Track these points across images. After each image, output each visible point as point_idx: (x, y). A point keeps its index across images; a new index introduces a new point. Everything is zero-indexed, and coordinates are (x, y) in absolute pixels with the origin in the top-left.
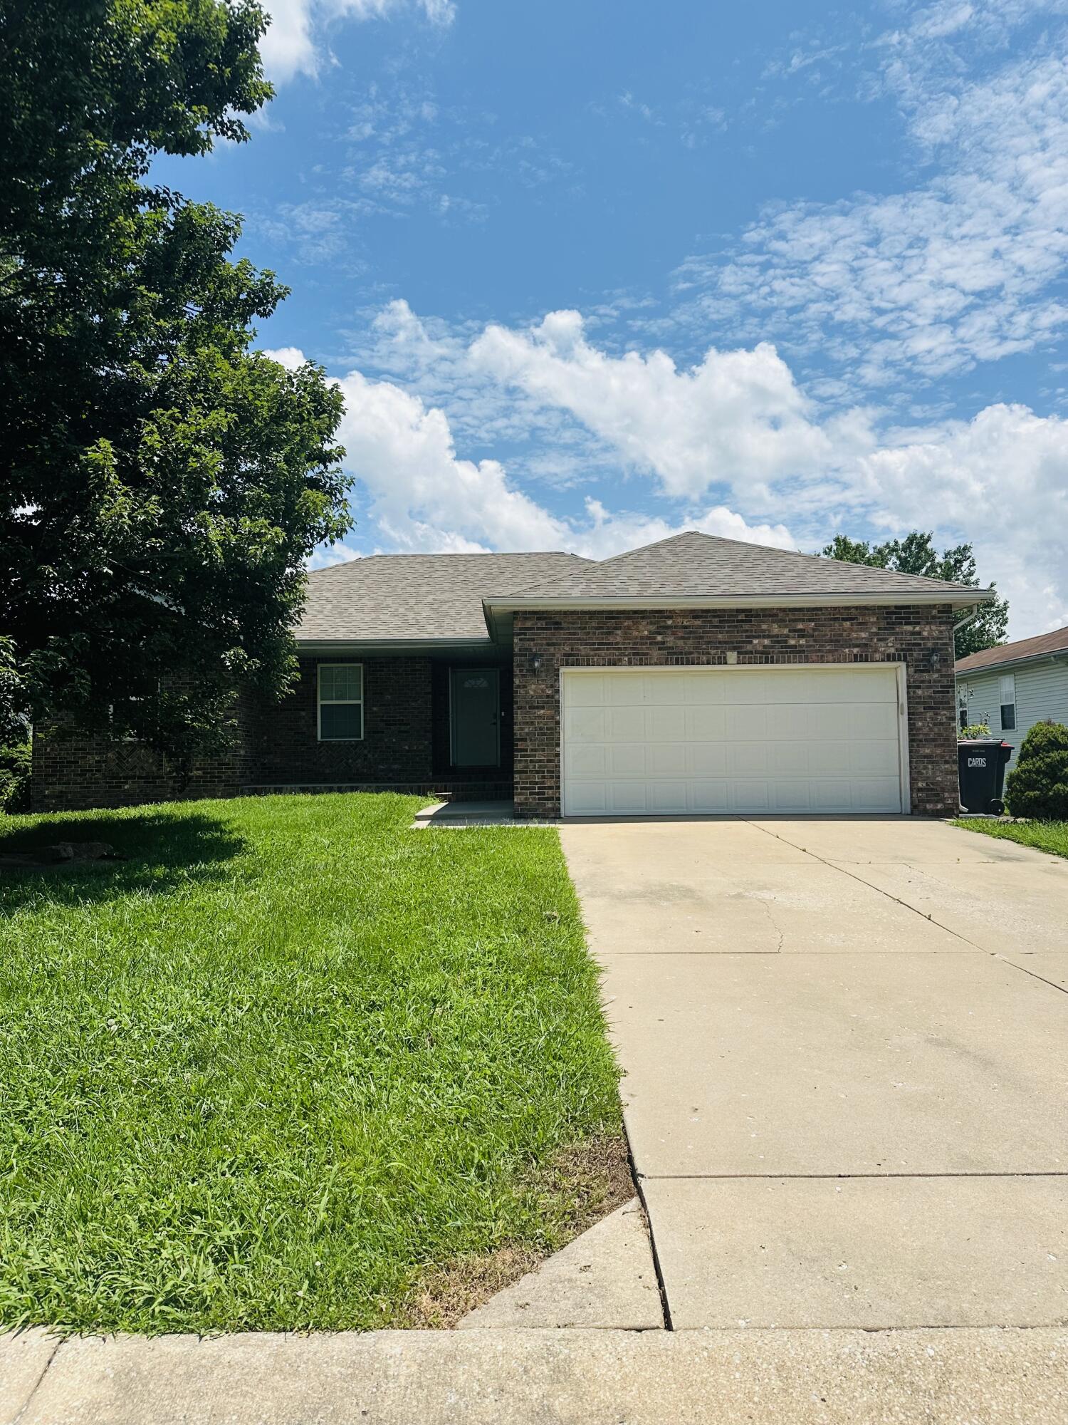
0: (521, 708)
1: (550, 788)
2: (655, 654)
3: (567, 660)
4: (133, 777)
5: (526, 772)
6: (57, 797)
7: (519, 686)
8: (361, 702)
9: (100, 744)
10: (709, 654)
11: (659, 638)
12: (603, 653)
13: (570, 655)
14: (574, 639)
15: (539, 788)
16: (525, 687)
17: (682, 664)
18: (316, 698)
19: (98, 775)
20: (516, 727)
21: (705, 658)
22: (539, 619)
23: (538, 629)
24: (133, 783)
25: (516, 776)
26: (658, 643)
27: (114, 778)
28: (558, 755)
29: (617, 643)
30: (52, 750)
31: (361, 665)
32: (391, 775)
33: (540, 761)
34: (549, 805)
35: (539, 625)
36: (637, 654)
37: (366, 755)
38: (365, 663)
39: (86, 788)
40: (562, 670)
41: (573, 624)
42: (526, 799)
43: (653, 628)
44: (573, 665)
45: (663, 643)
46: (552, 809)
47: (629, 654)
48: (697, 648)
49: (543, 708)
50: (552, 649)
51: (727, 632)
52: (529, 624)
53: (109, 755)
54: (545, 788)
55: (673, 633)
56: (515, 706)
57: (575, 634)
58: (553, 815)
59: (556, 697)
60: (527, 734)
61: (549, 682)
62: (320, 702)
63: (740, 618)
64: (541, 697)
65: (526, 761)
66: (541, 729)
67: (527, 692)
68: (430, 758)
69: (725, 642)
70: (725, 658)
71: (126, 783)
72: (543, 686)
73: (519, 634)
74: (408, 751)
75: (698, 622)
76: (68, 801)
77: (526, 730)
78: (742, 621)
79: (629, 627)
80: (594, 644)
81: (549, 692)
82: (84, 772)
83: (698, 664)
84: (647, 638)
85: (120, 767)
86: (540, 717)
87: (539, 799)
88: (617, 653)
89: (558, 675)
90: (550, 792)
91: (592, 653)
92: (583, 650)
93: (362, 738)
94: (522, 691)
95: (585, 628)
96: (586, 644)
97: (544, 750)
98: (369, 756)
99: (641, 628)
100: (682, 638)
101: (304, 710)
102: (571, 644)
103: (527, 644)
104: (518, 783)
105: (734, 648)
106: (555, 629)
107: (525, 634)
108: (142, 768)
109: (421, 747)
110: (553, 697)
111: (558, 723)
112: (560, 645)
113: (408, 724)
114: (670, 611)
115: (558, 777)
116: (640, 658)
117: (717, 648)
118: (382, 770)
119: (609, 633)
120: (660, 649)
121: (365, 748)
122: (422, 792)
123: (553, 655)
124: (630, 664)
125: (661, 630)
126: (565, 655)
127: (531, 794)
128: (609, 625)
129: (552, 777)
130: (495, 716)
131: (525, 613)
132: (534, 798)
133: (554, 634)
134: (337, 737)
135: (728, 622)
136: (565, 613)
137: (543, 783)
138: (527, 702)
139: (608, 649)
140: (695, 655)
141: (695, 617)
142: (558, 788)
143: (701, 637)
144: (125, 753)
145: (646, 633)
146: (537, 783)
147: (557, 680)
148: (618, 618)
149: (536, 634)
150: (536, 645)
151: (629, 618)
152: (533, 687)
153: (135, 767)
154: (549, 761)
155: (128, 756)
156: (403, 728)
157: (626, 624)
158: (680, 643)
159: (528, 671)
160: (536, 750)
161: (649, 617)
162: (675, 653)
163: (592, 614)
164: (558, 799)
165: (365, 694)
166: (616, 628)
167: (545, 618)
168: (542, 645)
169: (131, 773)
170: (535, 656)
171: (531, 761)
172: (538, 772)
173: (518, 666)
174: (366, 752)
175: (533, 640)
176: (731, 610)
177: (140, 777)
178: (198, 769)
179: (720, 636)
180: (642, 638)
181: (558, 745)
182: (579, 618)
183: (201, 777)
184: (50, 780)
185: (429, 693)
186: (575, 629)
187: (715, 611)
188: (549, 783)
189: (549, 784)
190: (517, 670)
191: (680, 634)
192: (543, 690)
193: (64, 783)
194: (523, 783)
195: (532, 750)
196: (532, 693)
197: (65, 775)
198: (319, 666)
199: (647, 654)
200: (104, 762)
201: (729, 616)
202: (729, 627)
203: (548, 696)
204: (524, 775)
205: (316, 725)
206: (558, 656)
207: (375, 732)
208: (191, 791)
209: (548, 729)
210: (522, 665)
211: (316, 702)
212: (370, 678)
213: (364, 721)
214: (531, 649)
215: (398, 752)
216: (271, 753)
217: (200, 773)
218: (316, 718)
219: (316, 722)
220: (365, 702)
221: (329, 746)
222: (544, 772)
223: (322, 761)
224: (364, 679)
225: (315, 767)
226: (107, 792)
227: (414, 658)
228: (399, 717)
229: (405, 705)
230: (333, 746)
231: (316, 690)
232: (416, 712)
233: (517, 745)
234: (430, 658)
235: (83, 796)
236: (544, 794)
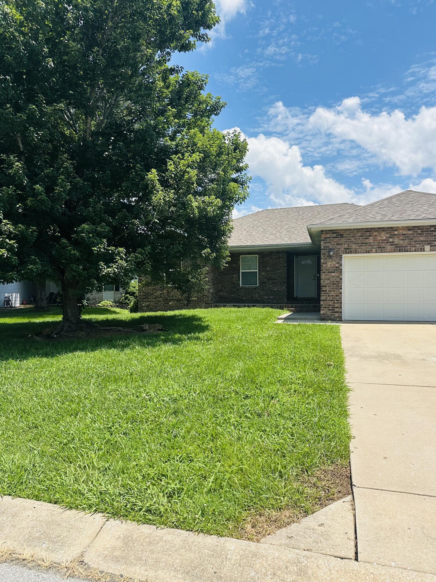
0: (324, 273)
1: (337, 307)
2: (389, 247)
3: (346, 251)
4: (173, 300)
5: (326, 300)
6: (147, 307)
7: (323, 263)
8: (257, 271)
9: (161, 287)
10: (416, 246)
11: (391, 240)
12: (363, 247)
13: (347, 249)
14: (350, 242)
15: (332, 307)
16: (326, 263)
17: (402, 252)
18: (239, 269)
19: (161, 299)
20: (321, 281)
21: (413, 249)
22: (333, 233)
23: (333, 237)
24: (173, 302)
25: (321, 302)
26: (390, 242)
27: (166, 300)
28: (341, 293)
29: (370, 243)
30: (145, 289)
31: (257, 255)
32: (269, 301)
33: (333, 296)
34: (337, 315)
35: (333, 236)
36: (380, 247)
37: (259, 292)
38: (259, 255)
39: (156, 303)
40: (344, 255)
41: (349, 235)
42: (326, 312)
43: (388, 235)
44: (348, 253)
45: (393, 242)
46: (338, 317)
47: (376, 248)
48: (410, 244)
49: (334, 272)
50: (339, 246)
51: (425, 236)
52: (328, 236)
53: (165, 291)
54: (335, 307)
55: (398, 237)
56: (321, 272)
57: (350, 239)
58: (338, 319)
59: (341, 268)
60: (327, 284)
61: (338, 261)
62: (241, 271)
63: (432, 229)
64: (333, 267)
65: (326, 296)
66: (333, 282)
67: (327, 266)
68: (286, 294)
69: (424, 241)
70: (424, 248)
71: (170, 302)
72: (335, 263)
73: (323, 240)
74: (277, 291)
75: (410, 232)
76: (150, 308)
77: (326, 282)
78: (433, 231)
79: (376, 236)
80: (359, 243)
81: (337, 265)
82: (156, 297)
83: (410, 251)
84: (385, 240)
85: (168, 296)
86: (333, 276)
87: (332, 312)
88: (370, 247)
89: (341, 258)
90: (337, 309)
91: (358, 248)
92: (354, 246)
93: (258, 285)
94: (325, 265)
95: (355, 237)
96: (355, 244)
97: (334, 291)
98: (261, 293)
99: (382, 235)
100: (402, 239)
101: (235, 274)
102: (348, 244)
103: (327, 245)
104: (322, 305)
105: (429, 244)
106: (341, 237)
107: (326, 240)
108: (176, 296)
109: (282, 289)
110: (339, 267)
111: (341, 279)
112: (343, 244)
113: (277, 280)
114: (396, 227)
115: (341, 303)
116: (381, 249)
117: (420, 244)
118: (266, 299)
119: (366, 238)
120: (391, 245)
121: (259, 289)
122: (282, 308)
123: (340, 249)
124: (376, 252)
125: (392, 236)
126: (345, 249)
127: (328, 310)
128: (366, 234)
129: (338, 303)
130: (315, 276)
131: (326, 231)
132: (330, 312)
133: (340, 240)
134: (248, 285)
135: (426, 231)
136: (345, 230)
137: (334, 305)
138: (327, 270)
139: (366, 246)
140: (409, 247)
141: (409, 230)
142: (341, 307)
143: (412, 239)
144: (170, 291)
145: (384, 238)
146: (331, 305)
147: (341, 260)
148: (371, 231)
149: (331, 240)
150: (331, 245)
151: (376, 231)
152: (330, 263)
153: (173, 296)
154: (337, 296)
155: (171, 292)
156: (274, 281)
157: (375, 234)
158: (401, 242)
159: (327, 256)
161: (386, 231)
162: (399, 247)
163: (358, 230)
164: (341, 312)
165: (259, 267)
166: (370, 236)
167: (336, 233)
168: (334, 245)
169: (172, 298)
170: (331, 250)
171: (329, 296)
172: (331, 300)
173: (323, 254)
174: (259, 291)
175: (330, 242)
176: (427, 226)
177: (175, 300)
178: (195, 297)
179: (421, 238)
180: (382, 240)
181: (341, 289)
182: (352, 232)
183: (197, 300)
184: (144, 300)
185: (285, 267)
186: (350, 237)
187: (419, 227)
189: (337, 306)
190: (322, 256)
191: (401, 238)
192: (334, 265)
193: (149, 302)
194: (325, 305)
195: (329, 291)
196: (329, 266)
197: (149, 299)
198: (241, 256)
199: (385, 247)
200: (163, 294)
201: (426, 229)
202: (426, 234)
203: (336, 267)
204: (325, 302)
205: (239, 280)
206: (341, 249)
207: (263, 283)
208: (193, 305)
209: (336, 282)
210: (325, 254)
211: (239, 271)
212: (261, 261)
213: (259, 278)
214: (329, 247)
215: (272, 291)
216: (223, 291)
217: (196, 298)
218: (239, 277)
219: (239, 278)
220: (259, 270)
221: (245, 288)
222: (334, 301)
223: (242, 294)
224: (259, 261)
225: (239, 297)
226: (164, 305)
227: (279, 252)
228: (273, 277)
229: (276, 272)
230: (247, 288)
231: (240, 266)
232: (280, 275)
233: (322, 289)
234: (286, 252)
235: (156, 307)
236: (334, 310)
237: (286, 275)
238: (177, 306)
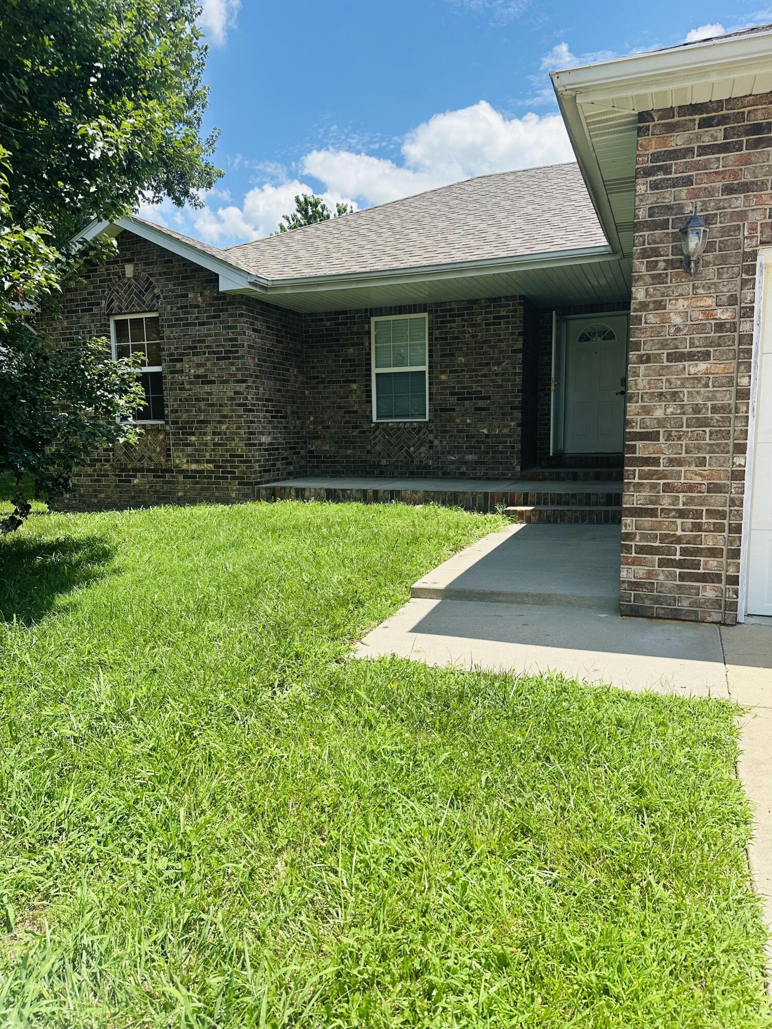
0: (648, 359)
1: (713, 552)
4: (141, 470)
5: (652, 513)
7: (644, 306)
8: (425, 368)
15: (684, 552)
16: (660, 305)
18: (370, 365)
19: (107, 467)
20: (632, 407)
22: (706, 123)
23: (704, 150)
24: (143, 476)
25: (627, 520)
27: (122, 470)
28: (739, 475)
31: (426, 315)
32: (464, 469)
33: (690, 488)
34: (709, 592)
35: (707, 140)
37: (431, 442)
38: (430, 312)
39: (96, 481)
42: (650, 574)
46: (717, 603)
49: (706, 356)
50: (738, 202)
52: (678, 141)
53: (118, 443)
54: (698, 552)
56: (633, 355)
58: (716, 617)
59: (744, 327)
60: (660, 422)
61: (726, 290)
62: (375, 371)
64: (701, 328)
65: (653, 487)
66: (697, 409)
67: (665, 320)
68: (518, 446)
71: (135, 476)
72: (710, 302)
73: (648, 172)
74: (487, 436)
76: (81, 496)
77: (659, 413)
81: (724, 315)
82: (93, 462)
85: (128, 457)
86: (696, 379)
87: (682, 577)
89: (751, 270)
90: (713, 563)
93: (427, 419)
94: (652, 318)
97: (702, 462)
98: (436, 442)
101: (354, 382)
103: (668, 197)
104: (629, 536)
106: (756, 144)
107: (667, 170)
108: (150, 458)
109: (505, 431)
110: (734, 327)
111: (744, 394)
112: (763, 187)
113: (488, 398)
115: (738, 529)
118: (452, 462)
121: (431, 432)
123: (742, 215)
127: (662, 563)
129: (719, 528)
130: (623, 382)
131: (668, 112)
132: (671, 576)
133: (747, 161)
134: (397, 416)
137: (696, 539)
138: (664, 345)
142: (735, 554)
146: (679, 540)
147: (748, 283)
149: (696, 166)
150: (694, 195)
152: (682, 304)
153: (143, 457)
154: (715, 488)
156: (481, 403)
159: (670, 264)
160: (679, 462)
164: (734, 580)
165: (430, 356)
167: (724, 120)
168: (710, 192)
169: (139, 465)
170: (690, 225)
171: (667, 488)
172: (682, 514)
173: (644, 254)
174: (431, 437)
175: (688, 181)
177: (149, 470)
178: (208, 462)
181: (741, 449)
183: (213, 472)
185: (517, 351)
188: (709, 541)
189: (710, 544)
190: (640, 266)
192: (708, 313)
194: (644, 537)
195: (671, 462)
196: (677, 320)
198: (374, 319)
203: (720, 327)
204: (646, 521)
205: (370, 402)
207: (442, 410)
208: (202, 489)
209: (715, 409)
210: (656, 252)
211: (370, 370)
212: (437, 333)
213: (430, 394)
214: (681, 207)
215: (473, 436)
216: (318, 438)
217: (210, 466)
218: (370, 391)
219: (370, 396)
220: (430, 367)
221: (387, 429)
222: (698, 514)
223: (378, 448)
224: (430, 334)
225: (369, 456)
226: (117, 486)
227: (498, 299)
228: (476, 387)
229: (485, 370)
230: (392, 429)
231: (369, 354)
232: (499, 380)
233: (633, 449)
234: (522, 297)
235: (95, 491)
236: (697, 565)
237: (519, 380)
238: (156, 492)
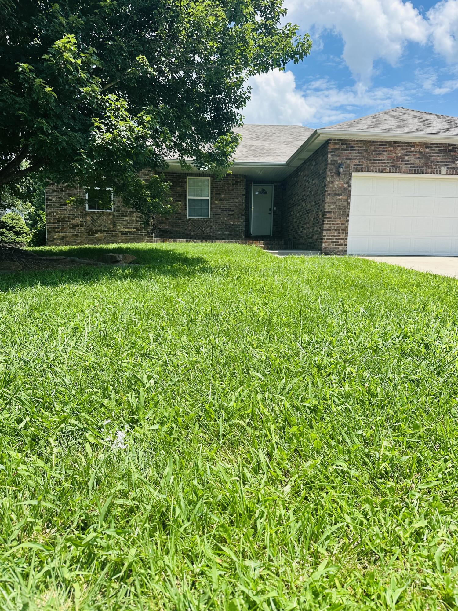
0: (329, 194)
1: (342, 239)
2: (404, 167)
3: (356, 168)
4: (101, 230)
5: (330, 230)
6: (61, 239)
7: (329, 182)
8: (209, 198)
9: (82, 212)
10: (432, 168)
11: (407, 158)
12: (376, 165)
13: (358, 165)
14: (361, 156)
15: (336, 239)
16: (332, 182)
17: (418, 173)
18: (186, 195)
19: (82, 229)
20: (326, 205)
21: (429, 170)
22: (342, 144)
23: (342, 149)
24: (101, 233)
26: (405, 161)
27: (90, 231)
28: (347, 221)
29: (384, 160)
30: (57, 214)
31: (209, 178)
32: (224, 237)
33: (338, 224)
34: (341, 248)
35: (342, 148)
36: (394, 166)
37: (211, 226)
38: (211, 177)
39: (75, 235)
40: (354, 174)
41: (361, 147)
42: (329, 245)
43: (404, 152)
44: (359, 171)
45: (408, 161)
46: (343, 250)
47: (390, 166)
48: (426, 164)
49: (341, 195)
50: (348, 162)
51: (443, 156)
52: (337, 147)
53: (87, 218)
54: (339, 239)
55: (414, 155)
56: (326, 193)
57: (361, 153)
58: (342, 253)
59: (349, 189)
60: (332, 209)
61: (346, 180)
62: (188, 198)
63: (450, 149)
64: (341, 188)
65: (330, 224)
66: (339, 206)
67: (333, 186)
68: (244, 229)
69: (441, 162)
70: (440, 171)
71: (97, 233)
72: (343, 183)
73: (331, 152)
74: (233, 225)
75: (428, 150)
76: (66, 241)
77: (332, 207)
78: (451, 151)
79: (391, 151)
80: (371, 160)
81: (345, 186)
82: (74, 227)
83: (426, 173)
84: (401, 158)
85: (93, 225)
86: (339, 200)
87: (336, 245)
88: (383, 165)
89: (351, 177)
90: (342, 241)
91: (370, 165)
92: (365, 163)
93: (209, 217)
94: (331, 185)
95: (367, 150)
96: (367, 160)
97: (340, 218)
98: (213, 227)
99: (397, 151)
100: (419, 158)
101: (180, 201)
102: (359, 159)
103: (335, 158)
104: (325, 236)
105: (445, 165)
106: (352, 150)
107: (335, 152)
108: (105, 226)
109: (239, 223)
110: (347, 189)
111: (349, 203)
112: (353, 159)
113: (233, 211)
114: (414, 143)
115: (347, 233)
116: (395, 169)
117: (436, 165)
118: (219, 234)
119: (380, 154)
120: (406, 164)
121: (211, 222)
123: (349, 165)
124: (390, 172)
125: (408, 153)
126: (355, 165)
127: (332, 242)
128: (380, 149)
129: (343, 233)
130: (270, 210)
131: (335, 140)
132: (333, 245)
133: (350, 153)
134: (196, 216)
135: (443, 150)
136: (357, 141)
137: (339, 236)
138: (333, 192)
139: (379, 163)
140: (425, 168)
141: (427, 147)
142: (346, 239)
143: (429, 159)
144: (95, 217)
145: (400, 154)
146: (335, 236)
147: (350, 179)
148: (385, 145)
149: (340, 153)
150: (340, 159)
151: (391, 146)
152: (337, 183)
153: (101, 225)
154: (343, 224)
155: (97, 219)
156: (230, 213)
157: (389, 149)
158: (417, 161)
159: (335, 173)
160: (336, 218)
161: (402, 146)
162: (414, 167)
163: (372, 142)
164: (346, 245)
165: (211, 194)
166: (384, 151)
167: (346, 144)
168: (343, 159)
169: (99, 229)
170: (340, 166)
171: (333, 224)
172: (336, 230)
173: (330, 170)
174: (211, 224)
175: (339, 156)
176: (445, 144)
177: (104, 231)
178: (134, 228)
179: (438, 158)
180: (397, 157)
181: (348, 216)
182: (364, 144)
183: (136, 232)
184: (56, 230)
185: (243, 195)
186: (362, 150)
187: (437, 144)
188: (342, 236)
189: (341, 237)
190: (329, 173)
191: (418, 156)
192: (342, 185)
193: (64, 232)
194: (328, 236)
195: (334, 218)
196: (336, 186)
197: (64, 228)
198: (188, 177)
199: (398, 167)
200: (85, 222)
201: (444, 147)
202: (444, 153)
203: (344, 188)
204: (328, 232)
205: (186, 209)
206: (351, 165)
207: (216, 214)
208: (130, 239)
209: (343, 207)
210: (332, 170)
211: (186, 197)
212: (214, 185)
213: (211, 208)
214: (337, 161)
215: (227, 225)
216: (163, 223)
217: (135, 230)
218: (186, 205)
219: (186, 207)
220: (211, 198)
221: (193, 220)
222: (339, 230)
223: (190, 228)
224: (211, 185)
225: (186, 231)
226: (87, 238)
227: (237, 175)
228: (228, 207)
229: (232, 201)
230: (195, 220)
231: (186, 191)
232: (237, 204)
233: (326, 215)
234: (245, 175)
235: (74, 239)
236: (338, 242)
237: (244, 205)
238: (107, 240)
